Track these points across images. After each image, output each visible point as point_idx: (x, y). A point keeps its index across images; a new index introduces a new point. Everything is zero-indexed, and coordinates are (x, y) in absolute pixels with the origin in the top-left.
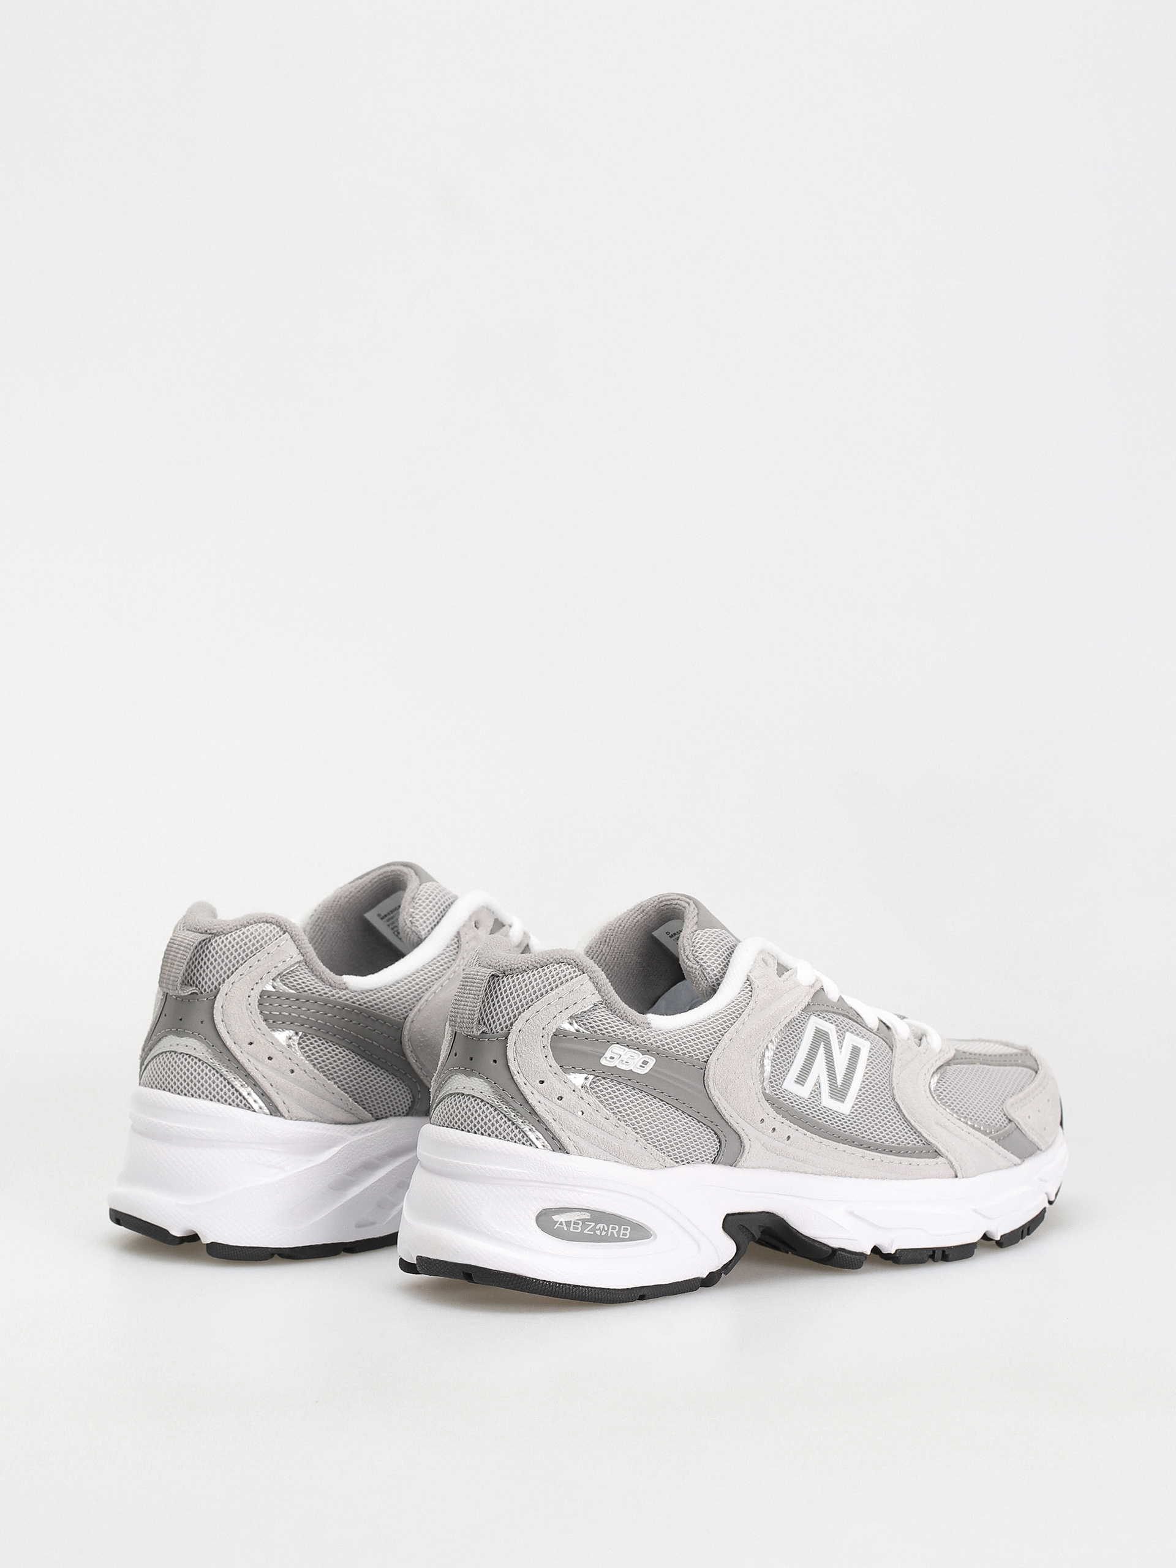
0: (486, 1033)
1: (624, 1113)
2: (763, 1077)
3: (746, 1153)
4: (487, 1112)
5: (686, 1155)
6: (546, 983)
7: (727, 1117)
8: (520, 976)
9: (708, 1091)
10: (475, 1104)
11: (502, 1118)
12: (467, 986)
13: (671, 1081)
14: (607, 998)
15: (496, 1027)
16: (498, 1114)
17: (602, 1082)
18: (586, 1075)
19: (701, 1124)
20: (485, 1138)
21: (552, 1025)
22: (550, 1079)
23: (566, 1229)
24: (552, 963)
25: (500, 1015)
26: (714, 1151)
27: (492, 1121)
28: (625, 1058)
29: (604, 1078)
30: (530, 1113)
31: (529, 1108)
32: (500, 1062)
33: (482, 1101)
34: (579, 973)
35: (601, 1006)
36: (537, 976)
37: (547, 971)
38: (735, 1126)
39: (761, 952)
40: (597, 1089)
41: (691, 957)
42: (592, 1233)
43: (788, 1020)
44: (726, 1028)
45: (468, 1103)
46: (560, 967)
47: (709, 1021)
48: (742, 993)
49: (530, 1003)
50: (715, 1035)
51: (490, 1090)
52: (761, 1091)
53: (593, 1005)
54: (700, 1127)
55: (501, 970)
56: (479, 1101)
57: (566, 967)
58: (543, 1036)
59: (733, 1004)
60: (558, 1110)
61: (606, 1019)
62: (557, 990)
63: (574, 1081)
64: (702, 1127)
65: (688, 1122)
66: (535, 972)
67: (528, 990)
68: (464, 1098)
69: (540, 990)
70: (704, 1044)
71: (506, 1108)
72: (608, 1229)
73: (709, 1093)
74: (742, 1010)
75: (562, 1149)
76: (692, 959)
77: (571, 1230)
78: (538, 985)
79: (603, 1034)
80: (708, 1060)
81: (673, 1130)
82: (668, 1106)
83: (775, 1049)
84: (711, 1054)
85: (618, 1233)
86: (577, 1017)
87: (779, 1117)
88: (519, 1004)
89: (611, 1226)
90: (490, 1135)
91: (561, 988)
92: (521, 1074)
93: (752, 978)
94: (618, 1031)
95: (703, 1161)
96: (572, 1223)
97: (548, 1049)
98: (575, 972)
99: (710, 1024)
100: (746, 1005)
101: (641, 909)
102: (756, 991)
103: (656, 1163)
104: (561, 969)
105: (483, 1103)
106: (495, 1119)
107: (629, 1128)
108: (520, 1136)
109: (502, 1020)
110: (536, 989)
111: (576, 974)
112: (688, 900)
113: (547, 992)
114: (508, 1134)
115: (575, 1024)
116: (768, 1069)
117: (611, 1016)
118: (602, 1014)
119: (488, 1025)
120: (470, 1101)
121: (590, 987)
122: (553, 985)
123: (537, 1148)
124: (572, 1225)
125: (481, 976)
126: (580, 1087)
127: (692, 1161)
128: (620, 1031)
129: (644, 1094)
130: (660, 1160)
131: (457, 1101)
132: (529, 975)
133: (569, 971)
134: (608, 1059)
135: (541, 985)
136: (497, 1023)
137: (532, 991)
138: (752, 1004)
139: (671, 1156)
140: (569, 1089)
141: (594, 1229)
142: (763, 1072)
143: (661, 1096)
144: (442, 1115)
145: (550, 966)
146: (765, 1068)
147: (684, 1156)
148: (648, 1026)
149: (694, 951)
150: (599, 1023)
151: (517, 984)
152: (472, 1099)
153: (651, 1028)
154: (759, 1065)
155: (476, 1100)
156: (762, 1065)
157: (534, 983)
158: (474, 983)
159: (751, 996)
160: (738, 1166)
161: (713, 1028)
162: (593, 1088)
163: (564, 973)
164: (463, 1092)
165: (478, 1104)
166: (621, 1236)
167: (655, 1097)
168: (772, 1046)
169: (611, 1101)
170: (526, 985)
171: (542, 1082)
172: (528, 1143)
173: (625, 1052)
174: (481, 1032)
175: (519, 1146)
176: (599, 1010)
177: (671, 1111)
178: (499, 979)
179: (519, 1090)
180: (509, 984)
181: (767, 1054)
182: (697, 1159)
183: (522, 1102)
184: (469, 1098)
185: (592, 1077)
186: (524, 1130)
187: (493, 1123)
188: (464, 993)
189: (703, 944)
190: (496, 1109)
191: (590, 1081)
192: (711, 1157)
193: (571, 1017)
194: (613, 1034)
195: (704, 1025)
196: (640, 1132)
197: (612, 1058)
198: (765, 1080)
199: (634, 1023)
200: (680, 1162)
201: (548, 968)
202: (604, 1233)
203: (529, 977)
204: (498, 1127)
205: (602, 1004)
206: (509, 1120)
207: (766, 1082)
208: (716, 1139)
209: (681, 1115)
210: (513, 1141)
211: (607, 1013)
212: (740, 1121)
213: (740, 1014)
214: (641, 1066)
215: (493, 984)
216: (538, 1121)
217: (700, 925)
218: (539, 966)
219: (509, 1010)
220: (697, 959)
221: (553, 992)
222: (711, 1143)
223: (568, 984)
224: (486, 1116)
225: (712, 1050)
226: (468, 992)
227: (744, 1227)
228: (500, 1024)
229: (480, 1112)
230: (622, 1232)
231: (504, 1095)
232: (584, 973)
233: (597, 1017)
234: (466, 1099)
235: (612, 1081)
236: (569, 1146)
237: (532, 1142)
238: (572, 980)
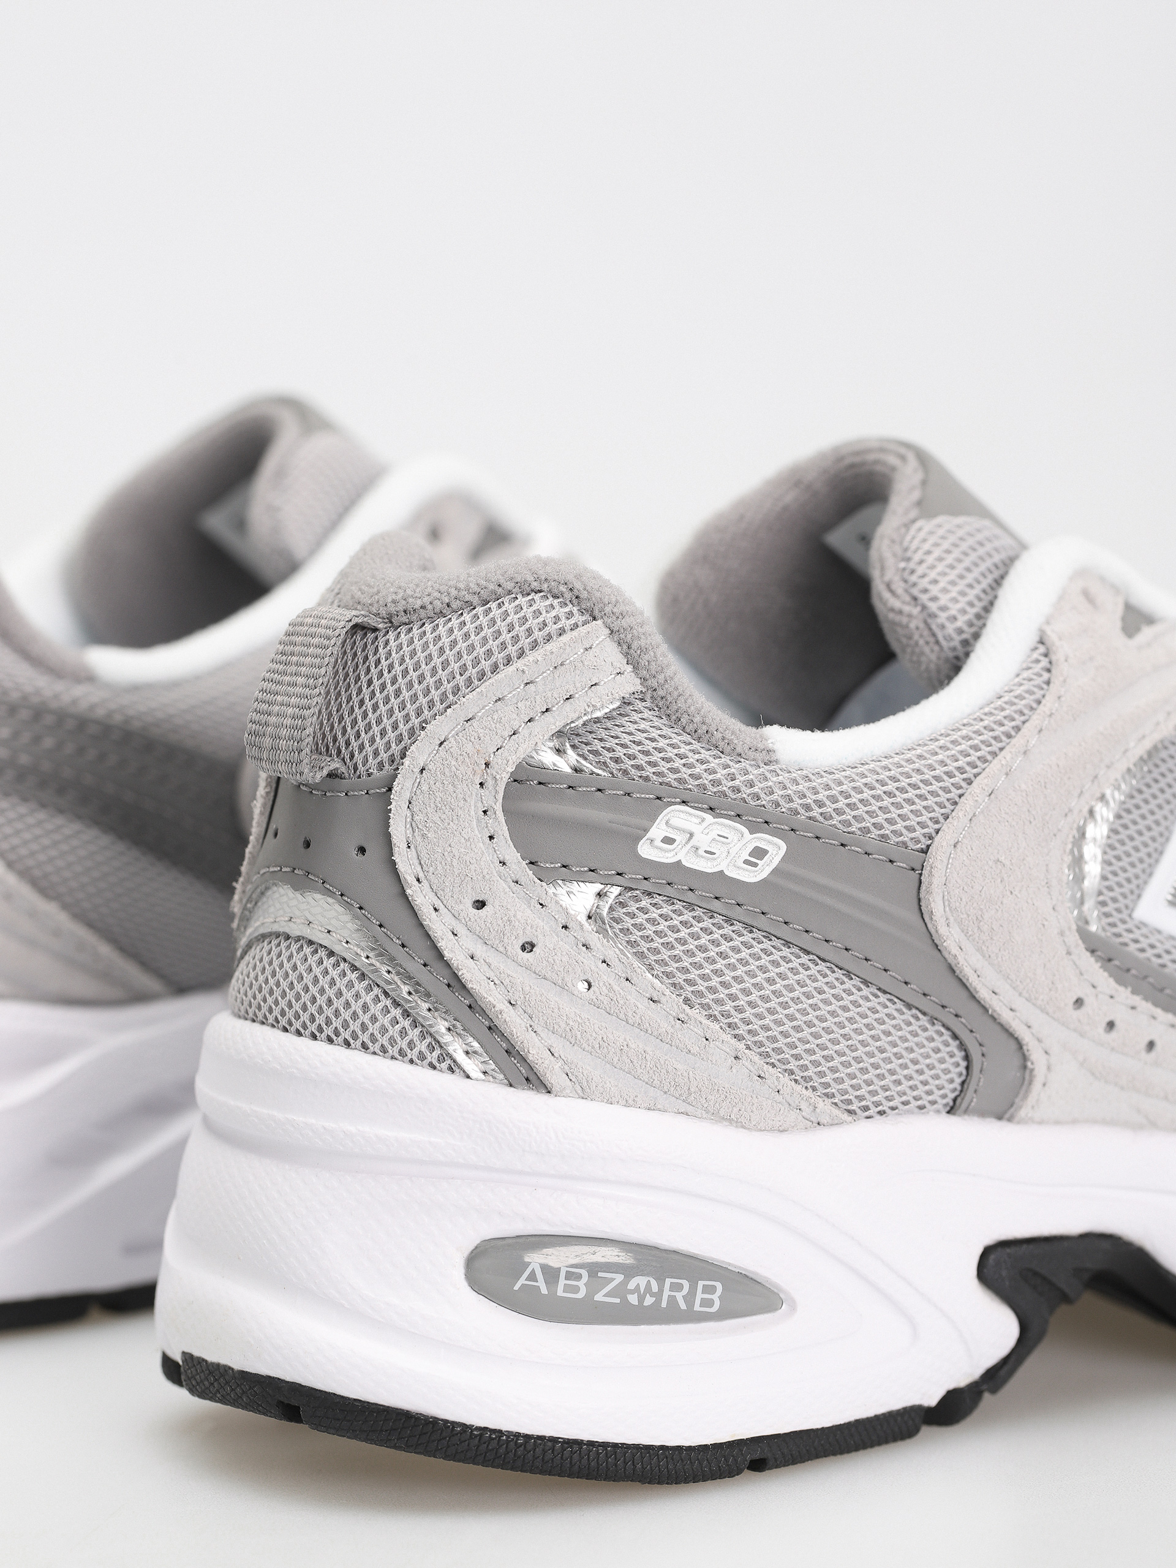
0: (341, 777)
1: (702, 986)
2: (1082, 890)
3: (1037, 1086)
4: (341, 984)
5: (874, 1093)
6: (493, 644)
7: (984, 994)
8: (428, 627)
9: (930, 926)
10: (312, 960)
11: (377, 999)
12: (292, 654)
13: (829, 901)
14: (655, 685)
15: (365, 761)
16: (369, 989)
17: (643, 904)
18: (598, 887)
19: (914, 1011)
20: (337, 1052)
21: (506, 754)
22: (500, 893)
23: (544, 1290)
24: (510, 592)
25: (376, 729)
26: (952, 1081)
27: (353, 1008)
28: (702, 840)
29: (649, 894)
30: (449, 986)
31: (446, 972)
32: (374, 851)
33: (331, 954)
34: (584, 618)
35: (640, 705)
36: (470, 627)
37: (496, 613)
38: (1006, 1016)
39: (1081, 573)
40: (628, 922)
41: (899, 587)
42: (618, 1301)
43: (1148, 744)
44: (979, 763)
45: (297, 959)
46: (531, 603)
47: (933, 746)
48: (1025, 674)
49: (451, 697)
50: (948, 782)
51: (350, 925)
52: (1074, 927)
53: (618, 704)
54: (912, 1020)
55: (383, 613)
56: (322, 953)
57: (548, 603)
58: (481, 784)
59: (999, 703)
60: (522, 979)
61: (653, 740)
62: (520, 664)
63: (565, 900)
64: (918, 1019)
65: (879, 1008)
66: (467, 617)
67: (445, 664)
68: (288, 947)
69: (476, 662)
70: (919, 805)
71: (389, 972)
72: (661, 1290)
73: (933, 931)
74: (1023, 718)
75: (534, 1080)
76: (900, 591)
77: (560, 1292)
78: (471, 648)
79: (647, 779)
80: (928, 847)
81: (835, 1028)
82: (822, 966)
83: (1111, 818)
84: (937, 831)
85: (690, 1298)
86: (578, 735)
87: (1124, 994)
88: (423, 701)
89: (668, 1281)
90: (347, 1044)
91: (531, 657)
92: (425, 883)
93: (1052, 637)
94: (684, 769)
95: (921, 1108)
96: (563, 1275)
97: (496, 819)
98: (570, 615)
99: (936, 754)
100: (1034, 705)
101: (794, 478)
102: (1062, 669)
103: (794, 1115)
104: (535, 607)
105: (332, 960)
106: (360, 1002)
107: (715, 1026)
108: (422, 1046)
109: (380, 743)
110: (467, 659)
111: (572, 621)
112: (903, 450)
113: (495, 668)
114: (392, 1041)
115: (570, 751)
116: (1093, 869)
117: (666, 731)
118: (643, 725)
119: (347, 758)
120: (302, 954)
121: (612, 654)
122: (512, 650)
123: (468, 1077)
124: (562, 1281)
125: (327, 628)
126: (583, 918)
127: (893, 1109)
128: (689, 771)
129: (758, 934)
130: (804, 1106)
131: (275, 951)
132: (450, 625)
133: (553, 613)
134: (658, 843)
135: (480, 651)
136: (369, 750)
137: (455, 666)
138: (1048, 704)
139: (833, 1096)
140: (553, 923)
141: (621, 1291)
142: (1079, 878)
143: (806, 941)
144: (250, 993)
145: (506, 600)
146: (1087, 868)
147: (867, 1096)
148: (769, 758)
149: (907, 572)
150: (634, 749)
151: (419, 649)
152: (307, 950)
153: (777, 762)
154: (1068, 859)
155: (316, 951)
156: (1078, 861)
157: (462, 646)
158: (309, 646)
159: (1048, 683)
160: (1016, 1119)
161: (943, 763)
162: (617, 921)
163: (541, 619)
164: (287, 930)
165: (321, 962)
166: (697, 1307)
167: (787, 944)
168: (1104, 810)
169: (665, 954)
170: (442, 651)
171: (480, 904)
172: (444, 1066)
173: (705, 824)
174: (325, 772)
175: (421, 1073)
176: (636, 717)
177: (831, 978)
178: (376, 638)
179: (422, 925)
180: (400, 647)
181: (1091, 831)
182: (905, 1103)
183: (429, 957)
184: (302, 946)
185: (616, 891)
186: (432, 1030)
187: (354, 1013)
188: (285, 673)
189: (929, 553)
190: (363, 974)
191: (610, 901)
192: (944, 1096)
193: (560, 734)
194: (671, 777)
195: (920, 757)
196: (747, 1036)
197: (668, 841)
198: (1086, 898)
199: (728, 749)
200: (858, 1111)
201: (500, 606)
202: (649, 1301)
203: (451, 631)
204: (367, 1021)
205: (642, 700)
206: (397, 1004)
207: (1089, 904)
208: (956, 1051)
209: (859, 990)
210: (407, 1059)
211: (657, 722)
212: (1019, 1003)
213: (1018, 729)
214: (746, 862)
215: (363, 650)
216: (470, 1007)
217: (925, 508)
218: (475, 600)
219: (399, 715)
220: (915, 591)
221: (511, 669)
222: (942, 1061)
223: (549, 647)
224: (339, 994)
225: (941, 819)
226: (294, 669)
227: (1036, 1274)
228: (376, 753)
229: (324, 982)
230: (700, 1295)
231: (383, 939)
232: (595, 619)
233: (630, 734)
234: (294, 947)
235: (670, 900)
236: (551, 1070)
237: (455, 1061)
238: (561, 638)
